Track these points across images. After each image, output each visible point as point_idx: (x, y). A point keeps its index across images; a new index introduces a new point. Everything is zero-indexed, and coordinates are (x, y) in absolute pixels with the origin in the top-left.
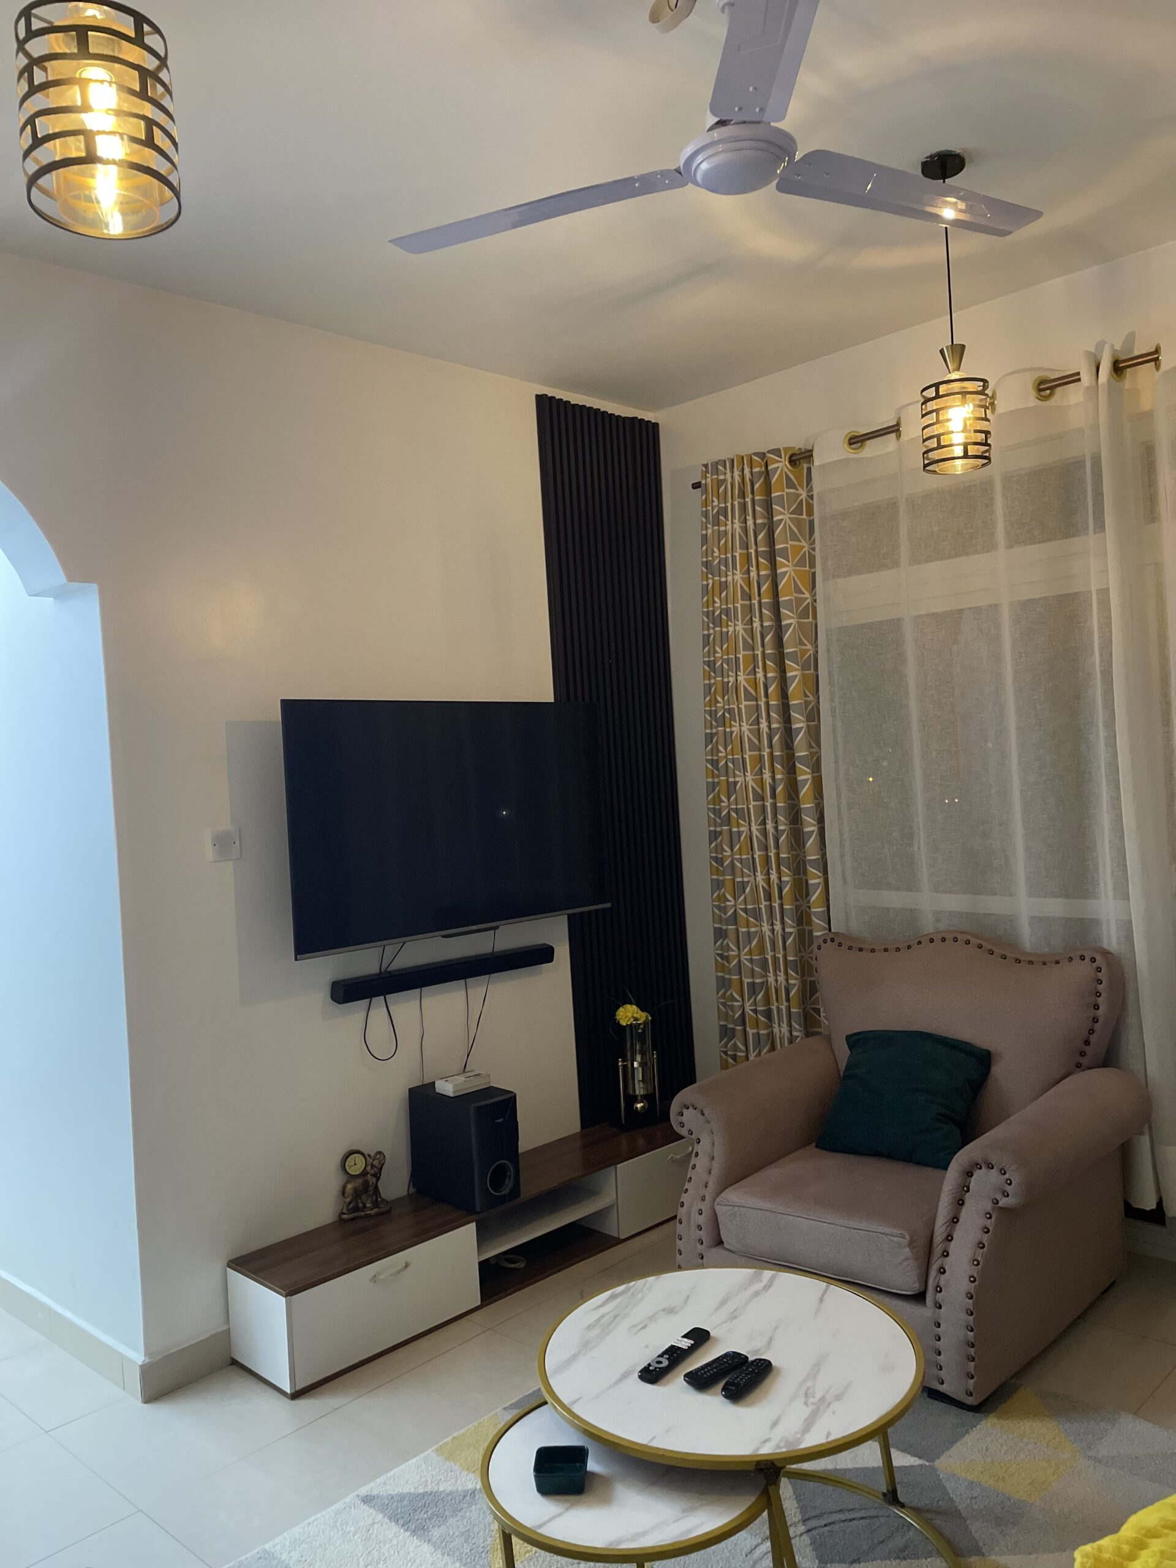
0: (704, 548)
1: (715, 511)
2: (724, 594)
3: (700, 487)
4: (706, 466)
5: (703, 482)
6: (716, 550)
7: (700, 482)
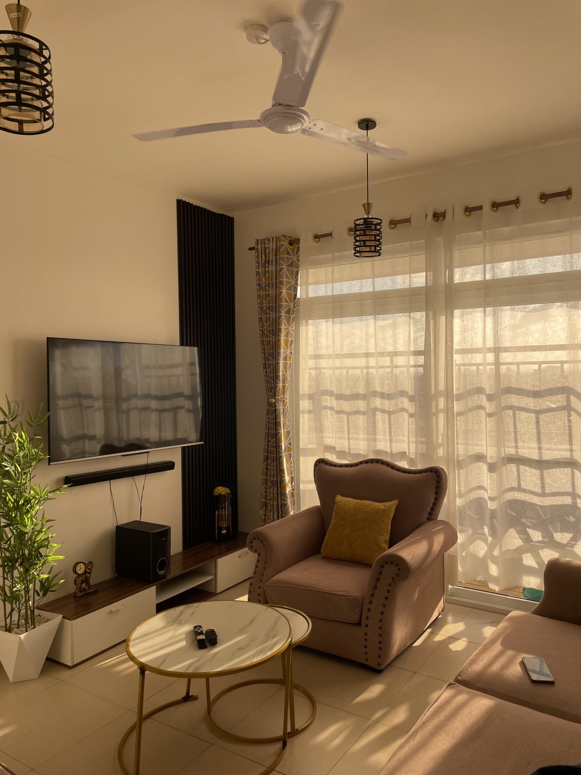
0: (258, 277)
1: (263, 262)
2: (267, 299)
3: (254, 249)
4: (258, 240)
5: (256, 247)
6: (263, 279)
7: (254, 247)
